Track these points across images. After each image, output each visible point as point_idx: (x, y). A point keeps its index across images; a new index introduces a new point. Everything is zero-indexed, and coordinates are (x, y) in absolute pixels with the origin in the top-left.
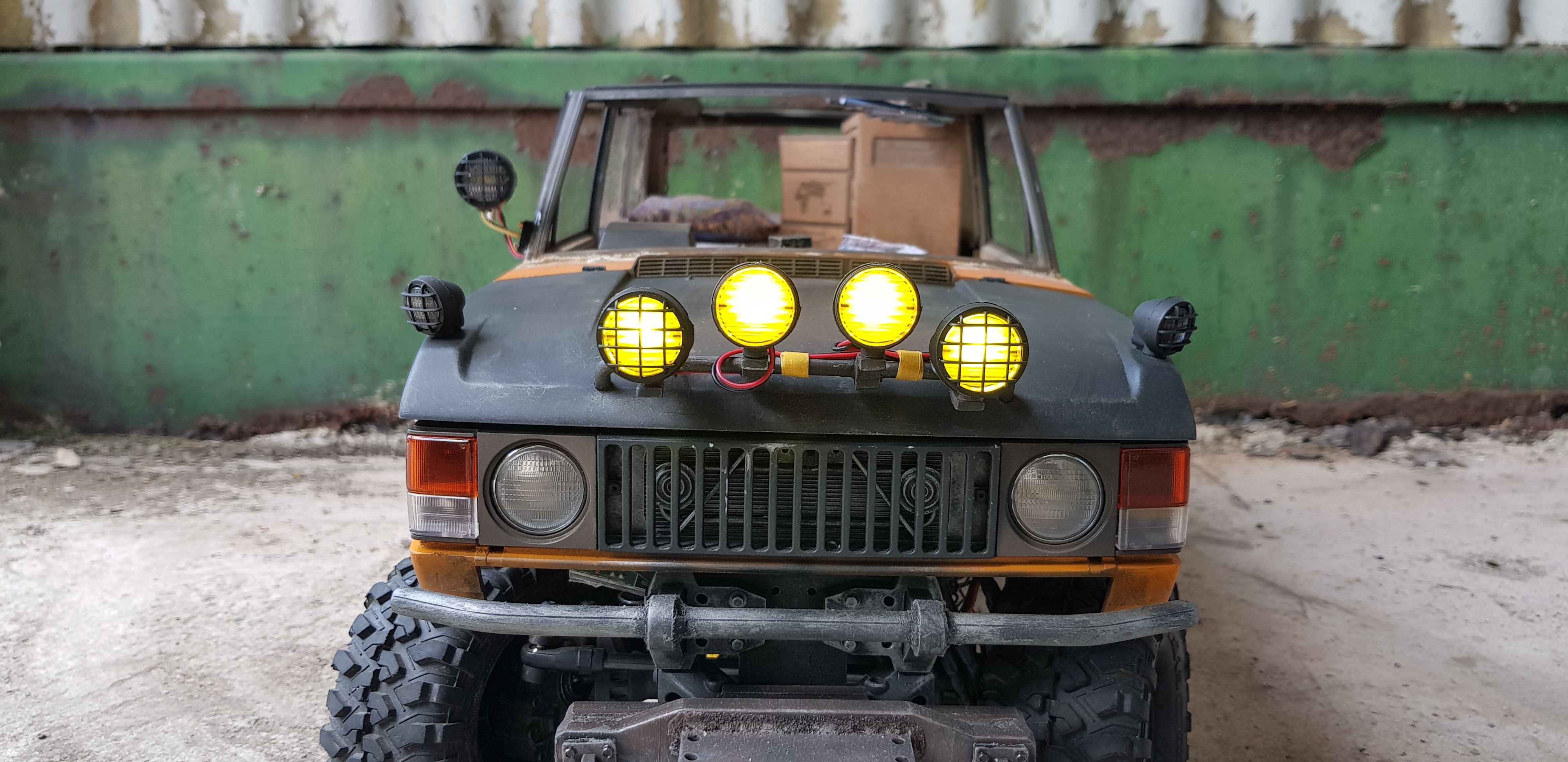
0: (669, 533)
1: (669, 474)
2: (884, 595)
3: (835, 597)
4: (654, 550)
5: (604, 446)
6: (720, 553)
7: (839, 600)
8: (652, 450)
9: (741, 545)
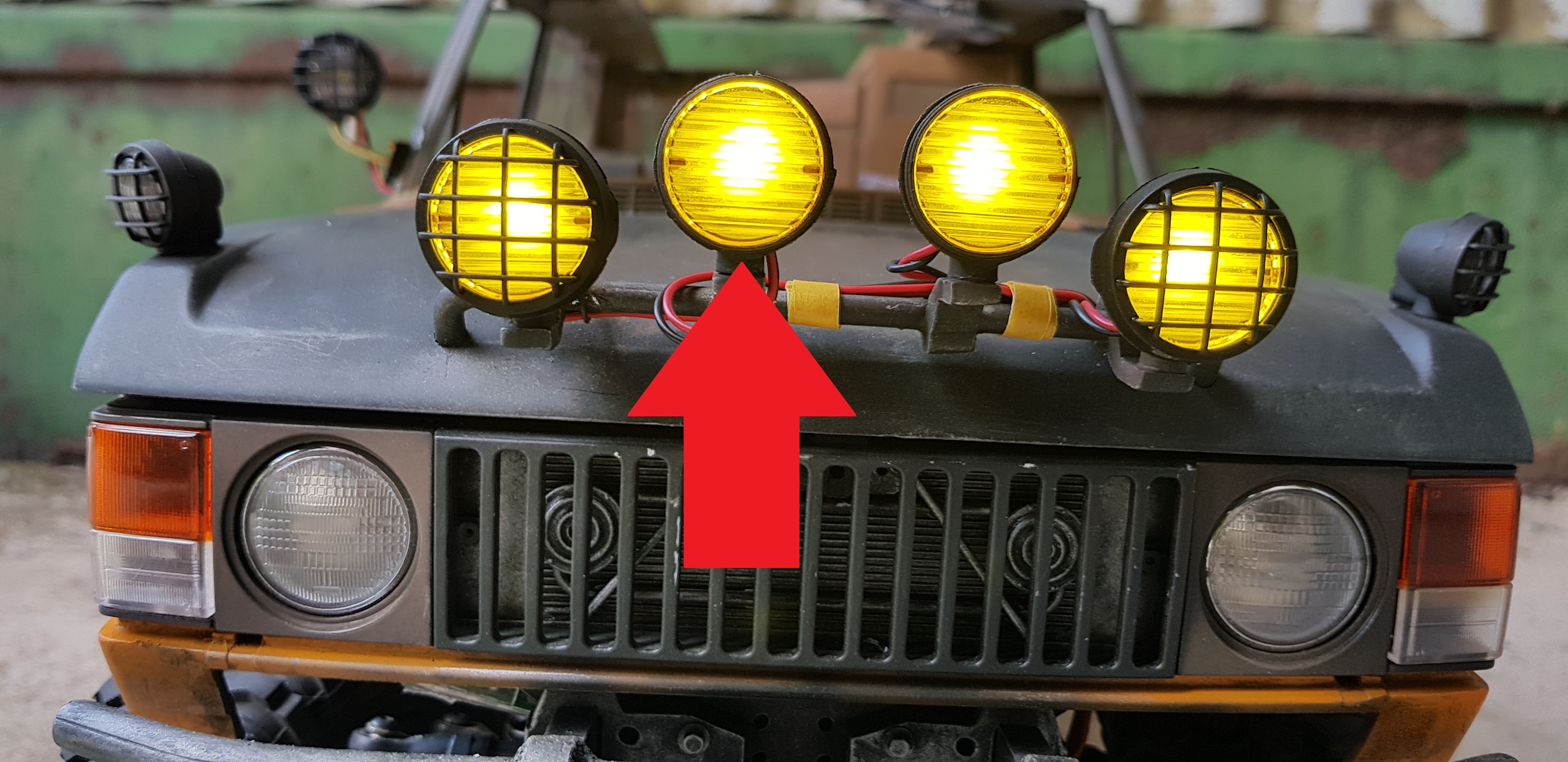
0: (567, 616)
1: (569, 507)
2: (958, 736)
3: (869, 738)
4: (538, 649)
5: (447, 450)
6: (663, 658)
7: (876, 743)
8: (538, 459)
9: (702, 644)
